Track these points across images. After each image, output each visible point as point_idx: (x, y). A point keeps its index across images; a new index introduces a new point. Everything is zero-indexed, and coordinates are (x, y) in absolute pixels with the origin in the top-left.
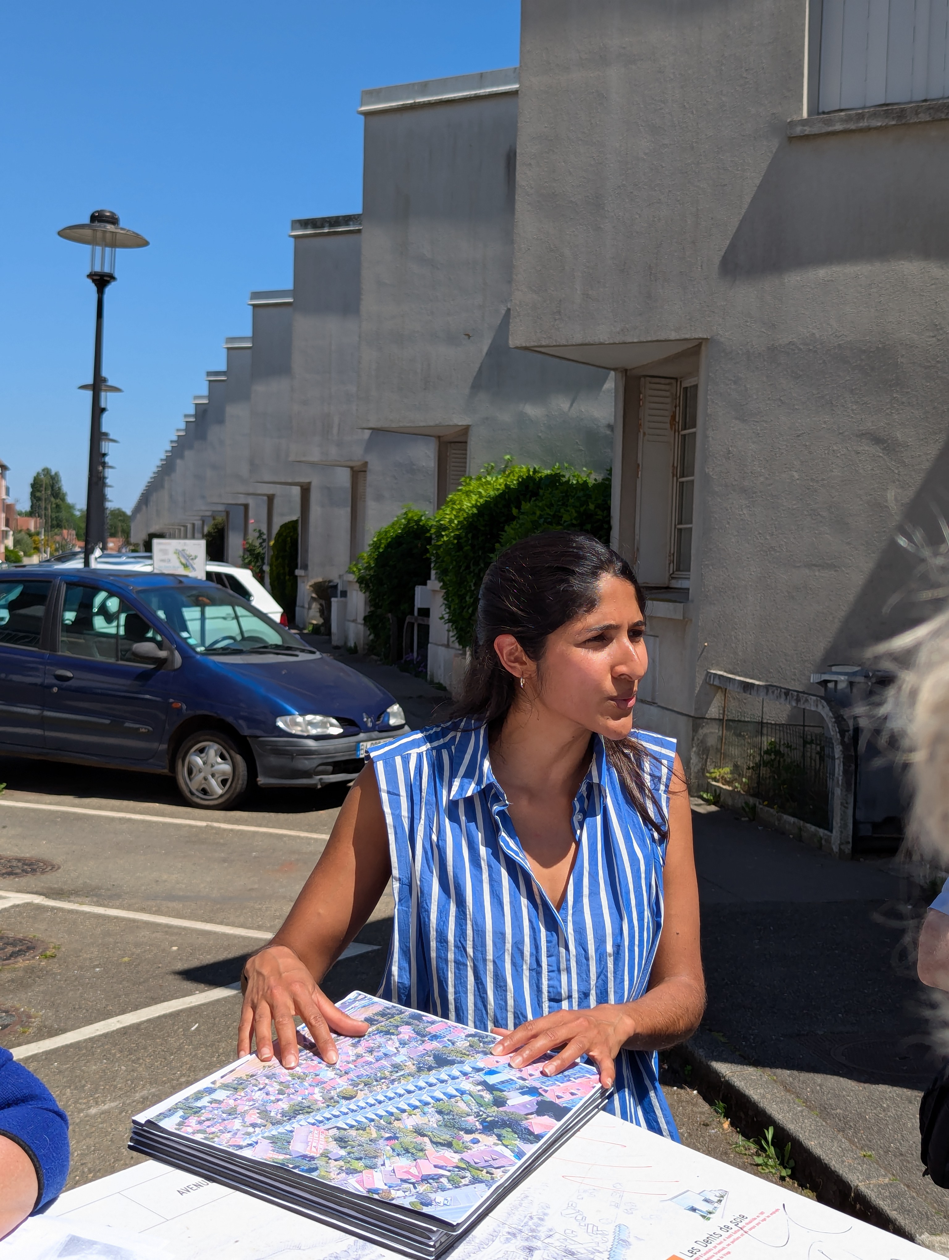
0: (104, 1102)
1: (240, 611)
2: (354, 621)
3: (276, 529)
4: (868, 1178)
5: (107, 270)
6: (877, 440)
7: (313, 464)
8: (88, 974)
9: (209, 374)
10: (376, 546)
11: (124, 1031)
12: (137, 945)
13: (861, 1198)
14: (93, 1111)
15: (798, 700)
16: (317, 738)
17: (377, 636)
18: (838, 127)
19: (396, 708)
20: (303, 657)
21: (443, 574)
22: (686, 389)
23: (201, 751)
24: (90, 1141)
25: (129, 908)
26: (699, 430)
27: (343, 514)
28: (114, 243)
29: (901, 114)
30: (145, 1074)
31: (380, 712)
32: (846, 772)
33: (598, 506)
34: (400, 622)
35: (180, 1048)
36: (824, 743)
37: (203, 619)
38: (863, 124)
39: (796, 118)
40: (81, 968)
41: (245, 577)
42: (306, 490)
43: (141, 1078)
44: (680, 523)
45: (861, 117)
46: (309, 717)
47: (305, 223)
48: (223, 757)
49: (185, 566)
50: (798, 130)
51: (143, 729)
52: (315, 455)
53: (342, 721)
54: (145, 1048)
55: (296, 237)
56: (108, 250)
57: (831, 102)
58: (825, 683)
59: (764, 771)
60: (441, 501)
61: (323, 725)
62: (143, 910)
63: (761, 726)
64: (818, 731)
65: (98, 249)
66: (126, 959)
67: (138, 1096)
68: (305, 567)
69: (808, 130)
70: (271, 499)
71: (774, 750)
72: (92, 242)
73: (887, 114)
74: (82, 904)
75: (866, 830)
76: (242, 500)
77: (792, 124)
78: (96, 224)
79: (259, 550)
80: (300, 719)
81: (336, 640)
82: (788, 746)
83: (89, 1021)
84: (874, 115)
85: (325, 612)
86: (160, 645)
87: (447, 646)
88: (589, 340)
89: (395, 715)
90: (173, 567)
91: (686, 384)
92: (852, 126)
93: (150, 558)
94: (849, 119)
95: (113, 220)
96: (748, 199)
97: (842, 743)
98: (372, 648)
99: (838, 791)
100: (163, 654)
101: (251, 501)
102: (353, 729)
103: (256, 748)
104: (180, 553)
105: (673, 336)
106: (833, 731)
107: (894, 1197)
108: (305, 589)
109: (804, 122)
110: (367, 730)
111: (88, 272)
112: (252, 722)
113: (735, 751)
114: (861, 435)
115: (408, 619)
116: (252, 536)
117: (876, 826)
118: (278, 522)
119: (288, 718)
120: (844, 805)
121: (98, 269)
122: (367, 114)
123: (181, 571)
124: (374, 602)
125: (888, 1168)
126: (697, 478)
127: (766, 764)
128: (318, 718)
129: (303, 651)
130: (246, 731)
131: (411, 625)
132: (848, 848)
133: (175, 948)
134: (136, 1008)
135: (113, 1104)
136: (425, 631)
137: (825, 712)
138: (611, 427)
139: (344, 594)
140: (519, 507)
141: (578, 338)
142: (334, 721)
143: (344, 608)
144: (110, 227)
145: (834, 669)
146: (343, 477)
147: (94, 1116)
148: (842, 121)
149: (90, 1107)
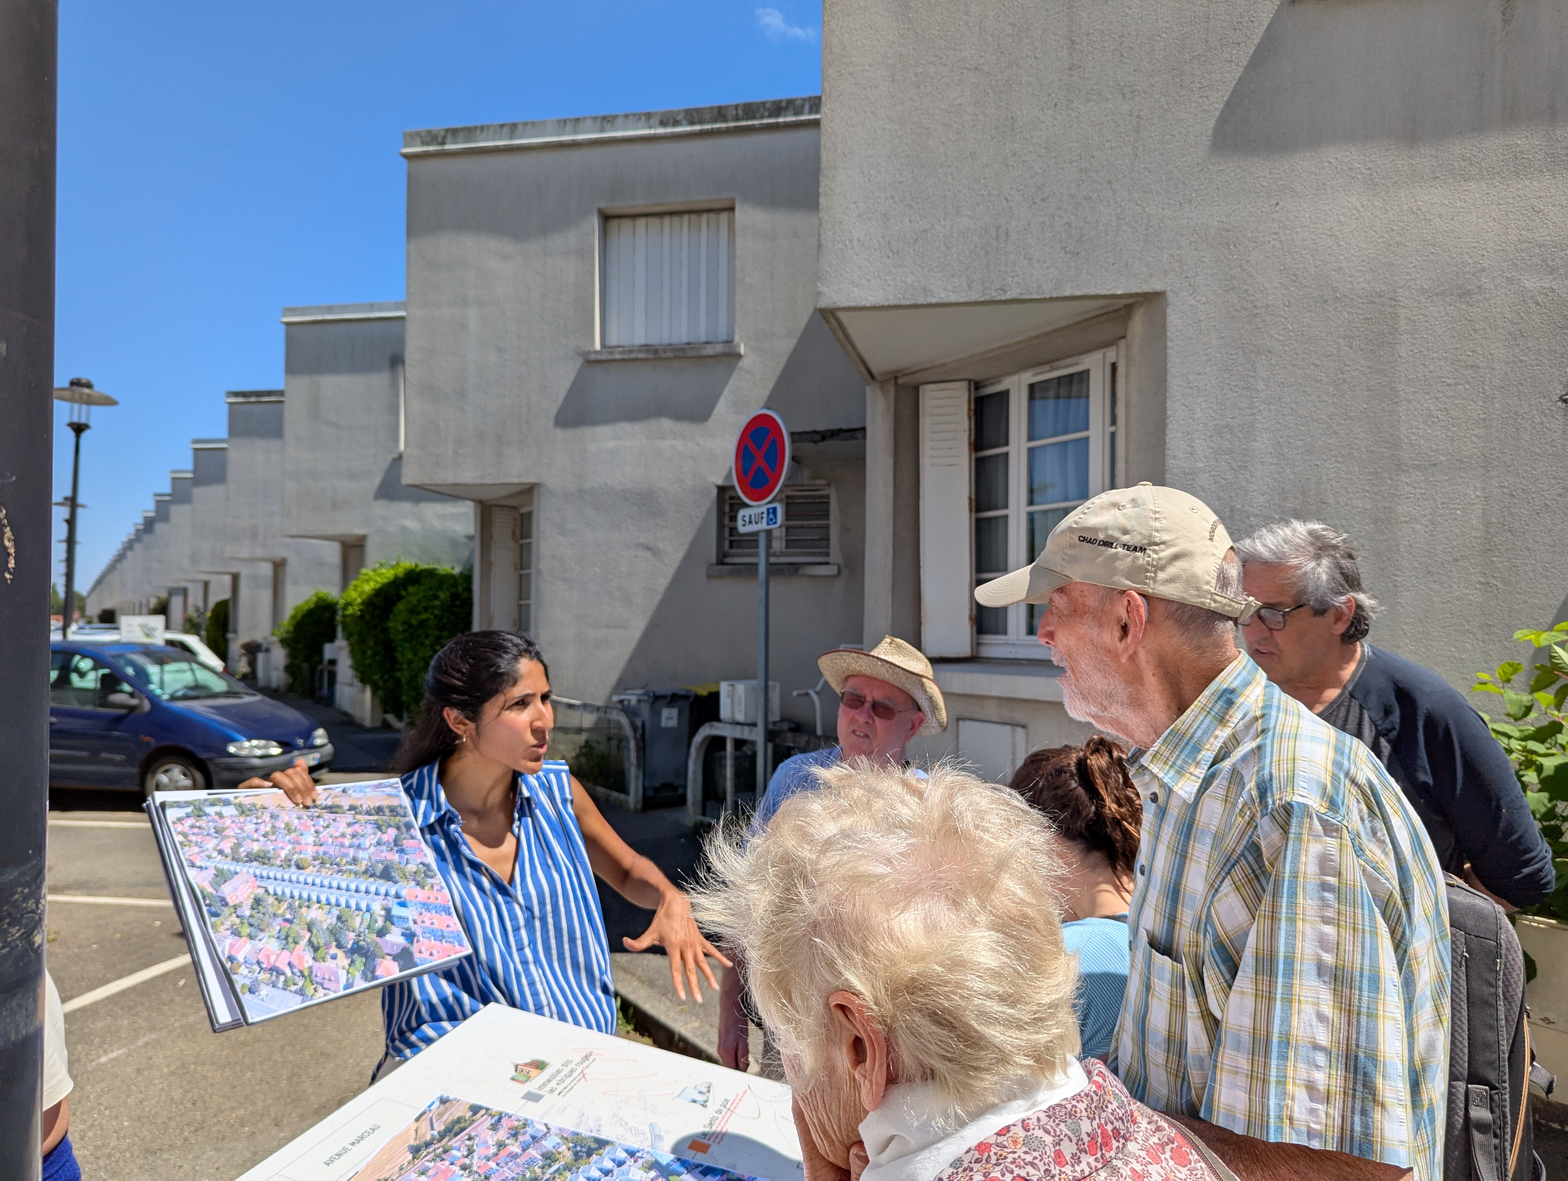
0: (112, 1051)
1: (195, 666)
2: (277, 669)
3: (211, 604)
4: (686, 1024)
5: (83, 420)
6: (649, 549)
7: (242, 560)
8: (87, 951)
9: (156, 495)
10: (293, 617)
11: (123, 993)
12: (125, 924)
13: (682, 1039)
14: (103, 1059)
15: (605, 713)
16: (261, 757)
17: (295, 679)
18: (618, 356)
19: (320, 732)
20: (247, 699)
21: (348, 636)
22: (522, 515)
23: (166, 771)
24: (103, 1085)
25: (115, 895)
26: (533, 540)
27: (266, 595)
28: (89, 401)
29: (656, 352)
30: (145, 1024)
31: (308, 735)
32: (638, 758)
33: (464, 589)
34: (313, 670)
35: (172, 1000)
36: (622, 740)
37: (162, 672)
38: (633, 356)
39: (591, 349)
40: (79, 947)
41: (193, 641)
42: (235, 578)
43: (142, 1028)
44: (521, 599)
45: (631, 351)
46: (255, 742)
47: (237, 394)
48: (185, 775)
49: (148, 635)
50: (593, 357)
51: (118, 758)
52: (245, 553)
53: (282, 744)
54: (142, 1004)
55: (230, 404)
56: (84, 407)
57: (613, 341)
58: (621, 701)
59: (583, 760)
60: (345, 585)
61: (266, 747)
62: (127, 896)
63: (579, 730)
64: (616, 731)
65: (76, 406)
66: (118, 936)
67: (140, 1042)
68: (235, 632)
69: (599, 357)
70: (206, 585)
71: (587, 745)
72: (72, 400)
73: (648, 351)
74: (74, 895)
75: (650, 793)
76: (182, 584)
77: (589, 352)
78: (75, 388)
79: (198, 620)
80: (247, 744)
81: (261, 682)
82: (598, 742)
83: (91, 988)
84: (639, 351)
85: (252, 664)
86: (131, 695)
87: (351, 685)
88: (459, 481)
89: (320, 737)
90: (138, 637)
91: (524, 510)
92: (626, 356)
93: (117, 628)
94: (624, 352)
95: (89, 385)
96: (562, 397)
97: (635, 738)
98: (291, 688)
99: (633, 770)
100: (134, 702)
101: (190, 586)
102: (288, 749)
103: (211, 767)
104: (143, 626)
105: (516, 481)
106: (628, 731)
107: (704, 1035)
108: (235, 647)
109: (596, 352)
110: (298, 748)
111: (67, 421)
112: (207, 748)
113: (562, 747)
114: (638, 545)
115: (320, 667)
116: (191, 612)
117: (656, 790)
118: (213, 600)
119: (237, 744)
120: (637, 778)
121: (75, 420)
122: (288, 324)
123: (145, 640)
124: (293, 655)
125: (697, 1015)
126: (533, 571)
127: (584, 755)
128: (262, 742)
129: (247, 694)
130: (203, 755)
131: (322, 672)
132: (639, 806)
133: (158, 923)
134: (131, 972)
135: (120, 1052)
136: (332, 676)
137: (624, 720)
138: (471, 538)
139: (267, 650)
140: (405, 589)
141: (450, 479)
142: (275, 743)
143: (267, 662)
144: (86, 391)
145: (628, 692)
146: (266, 569)
147: (105, 1064)
148: (620, 353)
149: (99, 1057)
